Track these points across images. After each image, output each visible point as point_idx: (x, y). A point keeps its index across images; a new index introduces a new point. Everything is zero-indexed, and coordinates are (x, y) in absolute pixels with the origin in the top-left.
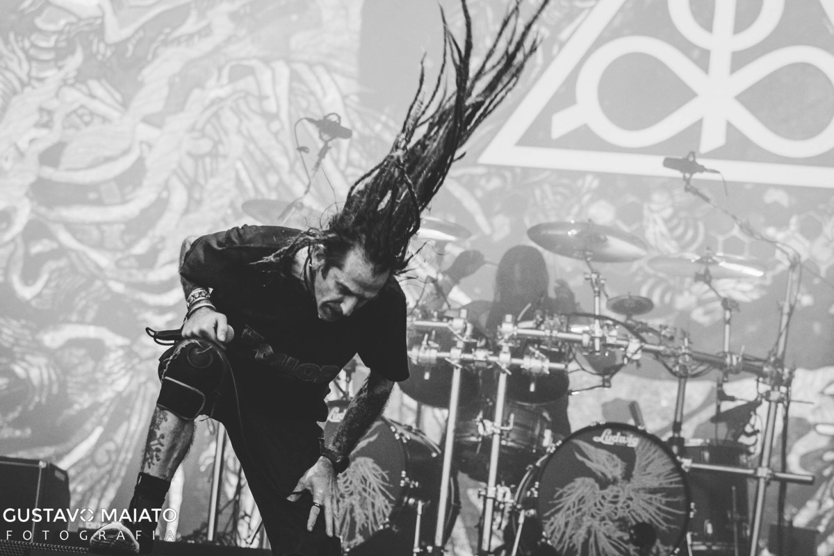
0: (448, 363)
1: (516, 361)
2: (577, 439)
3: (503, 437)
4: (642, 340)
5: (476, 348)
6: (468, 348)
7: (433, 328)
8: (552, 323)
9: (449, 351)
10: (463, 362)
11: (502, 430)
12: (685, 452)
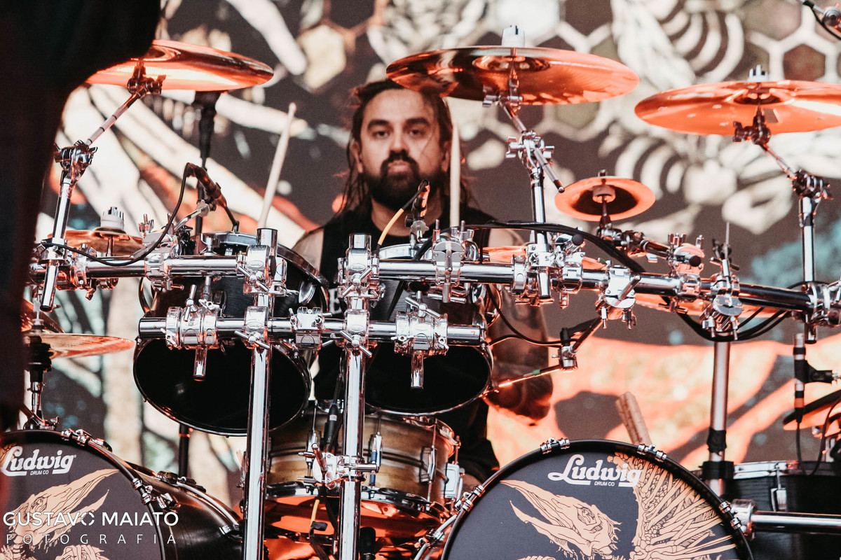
0: (240, 341)
1: (379, 327)
2: (513, 479)
3: (363, 484)
4: (636, 268)
5: (297, 306)
6: (281, 308)
7: (208, 270)
8: (448, 246)
9: (240, 315)
10: (274, 336)
11: (359, 470)
12: (734, 490)
